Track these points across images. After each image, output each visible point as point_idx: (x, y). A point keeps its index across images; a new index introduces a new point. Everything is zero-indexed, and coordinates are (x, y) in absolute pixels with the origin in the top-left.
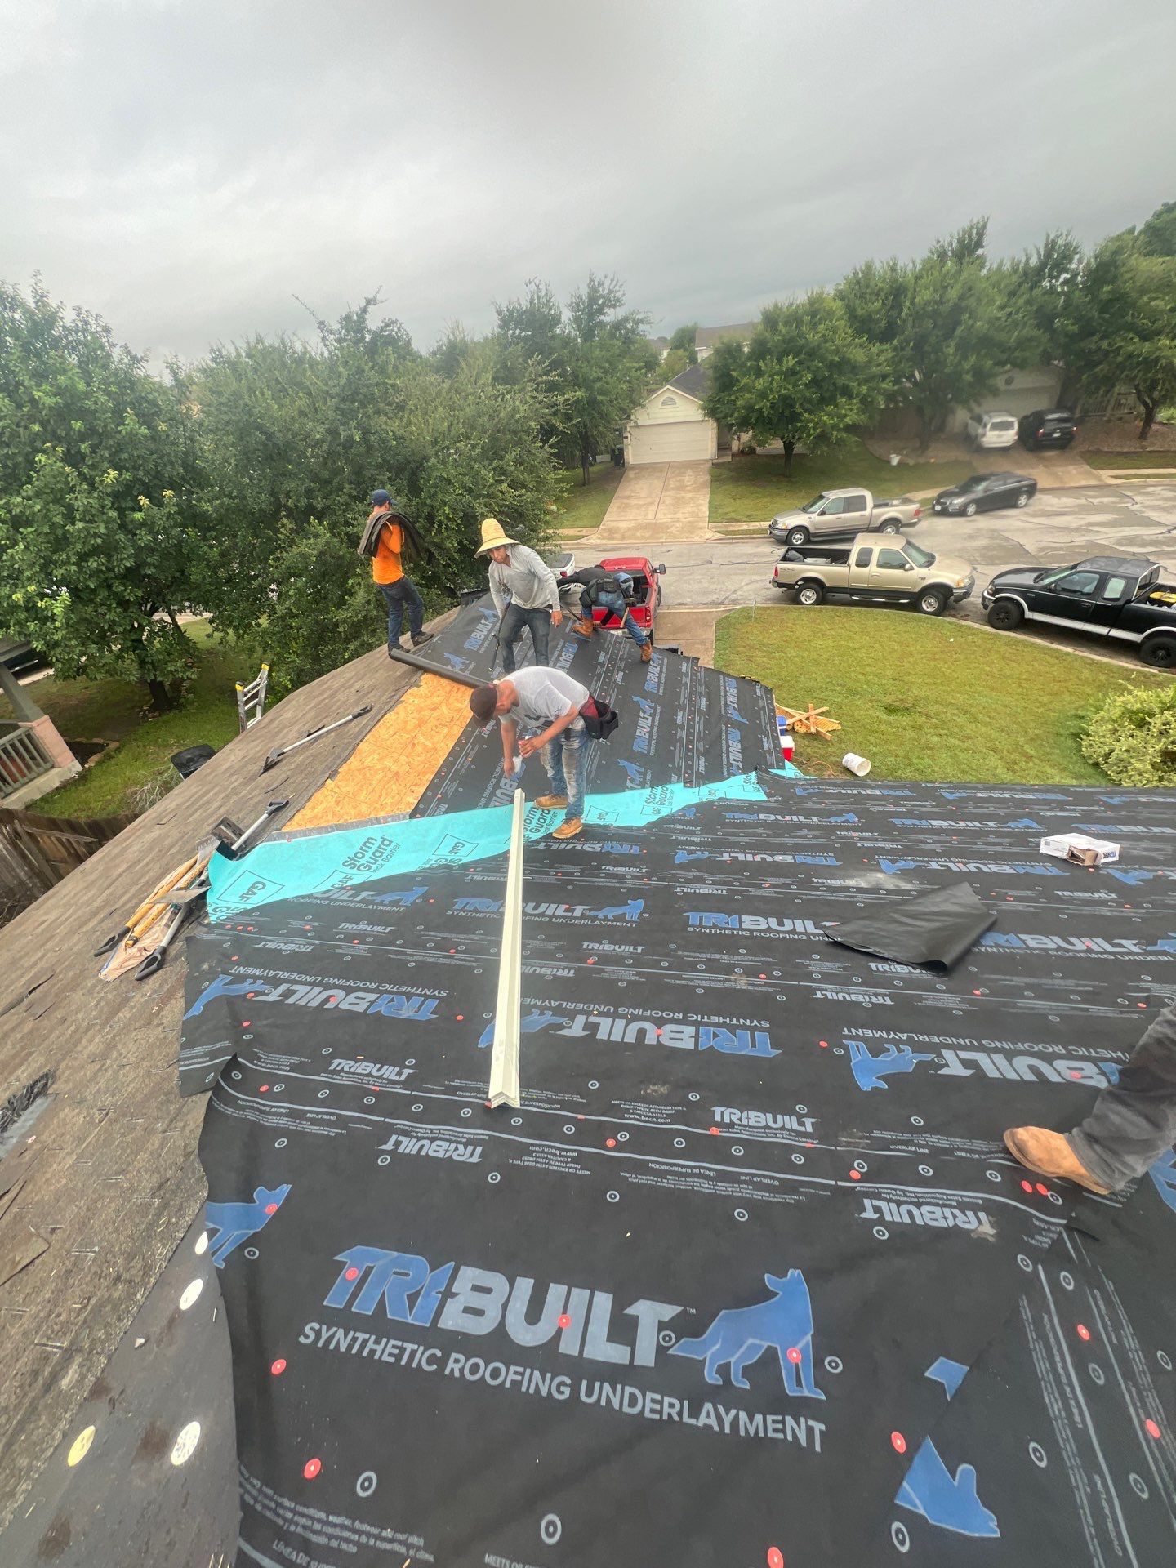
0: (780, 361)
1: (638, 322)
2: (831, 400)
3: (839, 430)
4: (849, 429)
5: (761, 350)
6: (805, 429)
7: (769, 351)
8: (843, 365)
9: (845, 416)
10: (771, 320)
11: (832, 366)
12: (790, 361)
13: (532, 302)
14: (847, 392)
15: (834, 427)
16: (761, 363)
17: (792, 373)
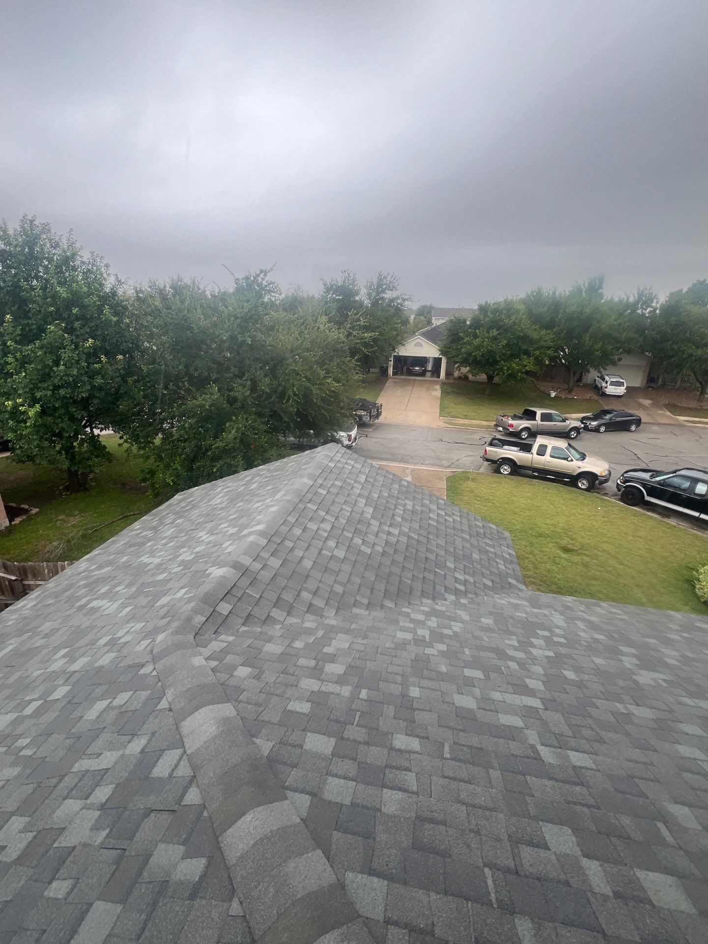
0: (488, 332)
1: (404, 300)
2: (517, 356)
3: (522, 373)
4: (527, 373)
5: (476, 324)
6: (502, 369)
7: (482, 326)
8: (525, 338)
9: (526, 366)
10: (483, 309)
11: (519, 338)
12: (495, 332)
13: (344, 282)
14: (527, 353)
15: (519, 371)
16: (477, 331)
17: (495, 339)
